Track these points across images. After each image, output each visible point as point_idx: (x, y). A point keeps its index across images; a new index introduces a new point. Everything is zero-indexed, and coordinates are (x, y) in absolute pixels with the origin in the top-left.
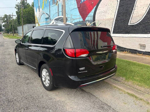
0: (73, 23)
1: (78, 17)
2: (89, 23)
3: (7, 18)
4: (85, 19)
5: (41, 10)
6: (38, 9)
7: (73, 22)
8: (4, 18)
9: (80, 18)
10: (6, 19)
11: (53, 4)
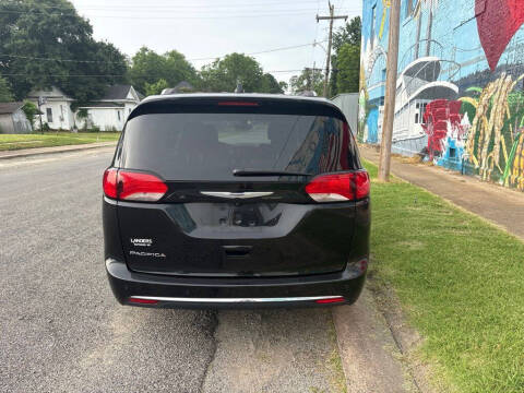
0: (455, 83)
1: (475, 55)
2: (509, 77)
3: (308, 78)
4: (497, 62)
5: (376, 41)
6: (369, 41)
7: (456, 78)
8: (302, 78)
9: (478, 59)
10: (305, 82)
11: (407, 16)
